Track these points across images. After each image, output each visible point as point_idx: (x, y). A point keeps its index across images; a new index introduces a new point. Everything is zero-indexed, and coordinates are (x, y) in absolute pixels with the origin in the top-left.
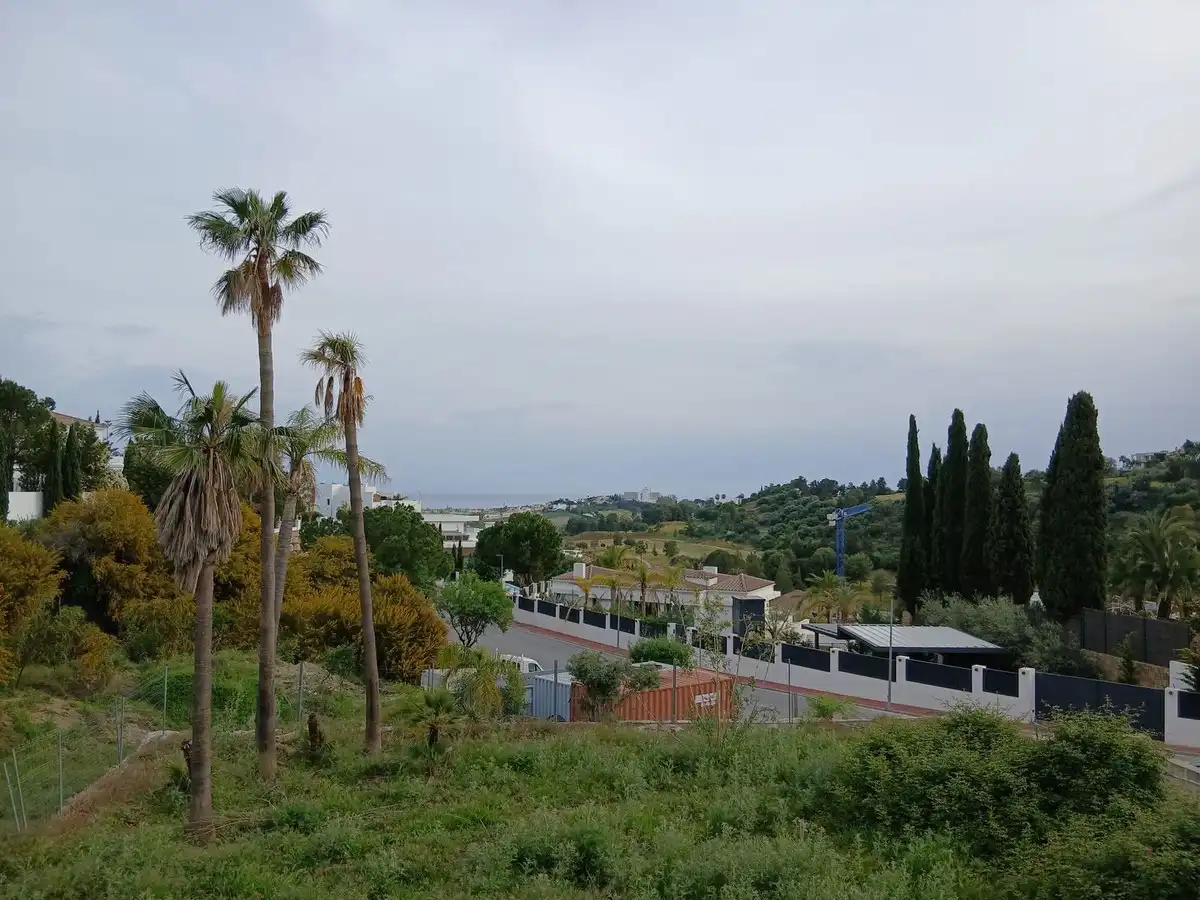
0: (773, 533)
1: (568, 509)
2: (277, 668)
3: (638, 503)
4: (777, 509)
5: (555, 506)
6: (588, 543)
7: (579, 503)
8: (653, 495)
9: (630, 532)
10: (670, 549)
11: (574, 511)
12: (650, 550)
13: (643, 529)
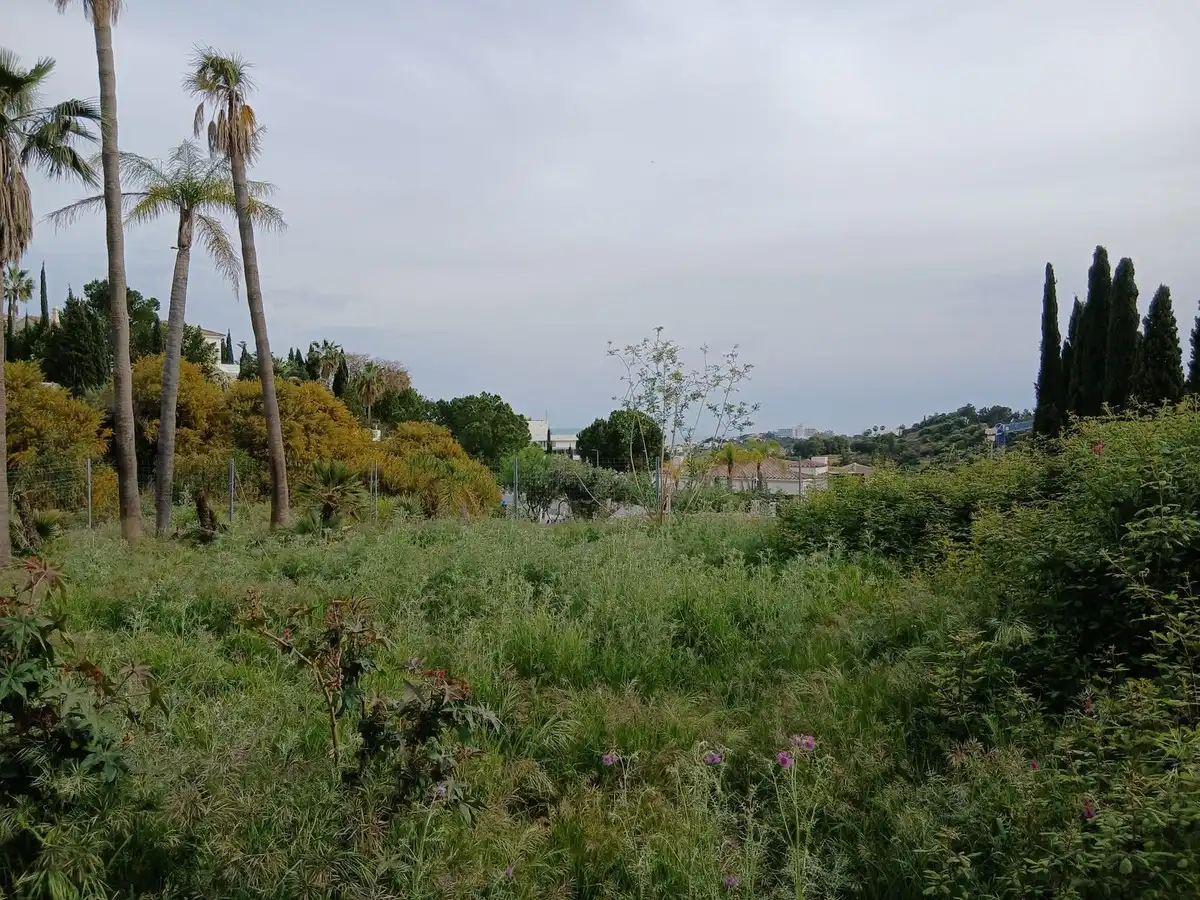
1: (720, 446)
3: (793, 440)
4: (941, 438)
7: (731, 441)
8: (808, 431)
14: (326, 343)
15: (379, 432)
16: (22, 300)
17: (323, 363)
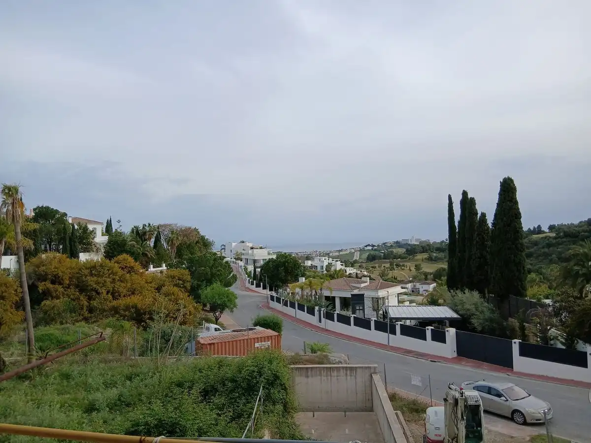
1: (372, 249)
3: (409, 244)
5: (366, 248)
6: (377, 265)
7: (378, 246)
8: (417, 240)
9: (399, 259)
10: (418, 268)
11: (375, 250)
12: (408, 268)
13: (405, 258)
14: (149, 225)
15: (164, 265)
17: (148, 234)
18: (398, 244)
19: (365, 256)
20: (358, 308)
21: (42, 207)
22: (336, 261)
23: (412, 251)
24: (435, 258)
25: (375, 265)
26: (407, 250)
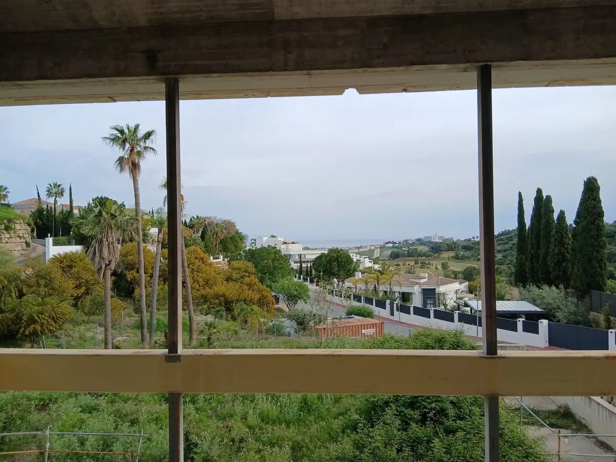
0: (504, 257)
1: (393, 246)
2: (196, 317)
3: (432, 242)
4: (507, 243)
5: (386, 245)
6: (401, 263)
7: (400, 243)
8: (440, 237)
9: (424, 257)
10: (444, 266)
11: (397, 247)
12: (434, 267)
13: (430, 256)
14: (198, 217)
15: (222, 256)
16: (59, 197)
17: (196, 226)
18: (420, 242)
19: (389, 252)
20: (429, 302)
21: (102, 197)
22: (365, 258)
23: (436, 249)
24: (462, 256)
25: (399, 263)
26: (432, 248)
